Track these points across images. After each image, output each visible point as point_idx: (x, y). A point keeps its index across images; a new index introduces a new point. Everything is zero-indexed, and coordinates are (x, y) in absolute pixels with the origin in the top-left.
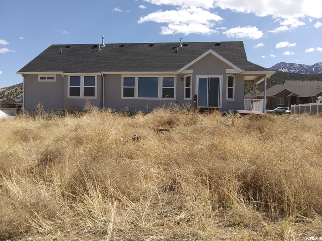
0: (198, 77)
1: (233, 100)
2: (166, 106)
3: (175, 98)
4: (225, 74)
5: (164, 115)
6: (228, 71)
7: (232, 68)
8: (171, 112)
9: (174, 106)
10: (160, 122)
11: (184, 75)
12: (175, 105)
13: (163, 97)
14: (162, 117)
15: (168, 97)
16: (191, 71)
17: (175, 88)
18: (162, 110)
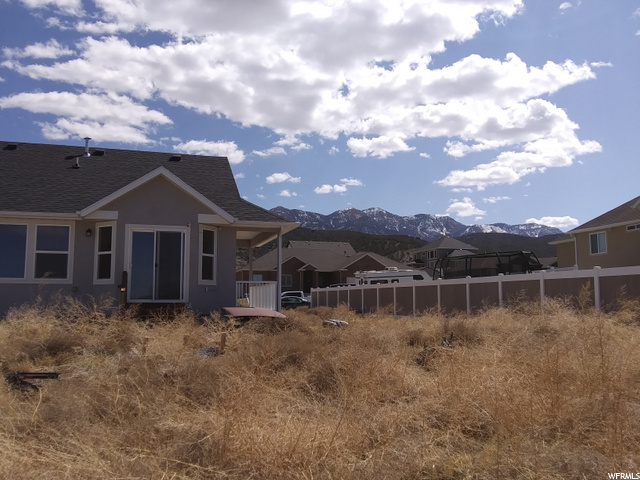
0: (131, 229)
1: (213, 282)
2: (44, 300)
3: (69, 279)
4: (195, 225)
5: (36, 326)
6: (203, 218)
7: (210, 212)
8: (58, 317)
9: (65, 302)
10: (26, 346)
11: (94, 222)
12: (70, 300)
13: (39, 274)
14: (34, 332)
15: (50, 276)
16: (114, 215)
17: (70, 253)
18: (33, 311)
